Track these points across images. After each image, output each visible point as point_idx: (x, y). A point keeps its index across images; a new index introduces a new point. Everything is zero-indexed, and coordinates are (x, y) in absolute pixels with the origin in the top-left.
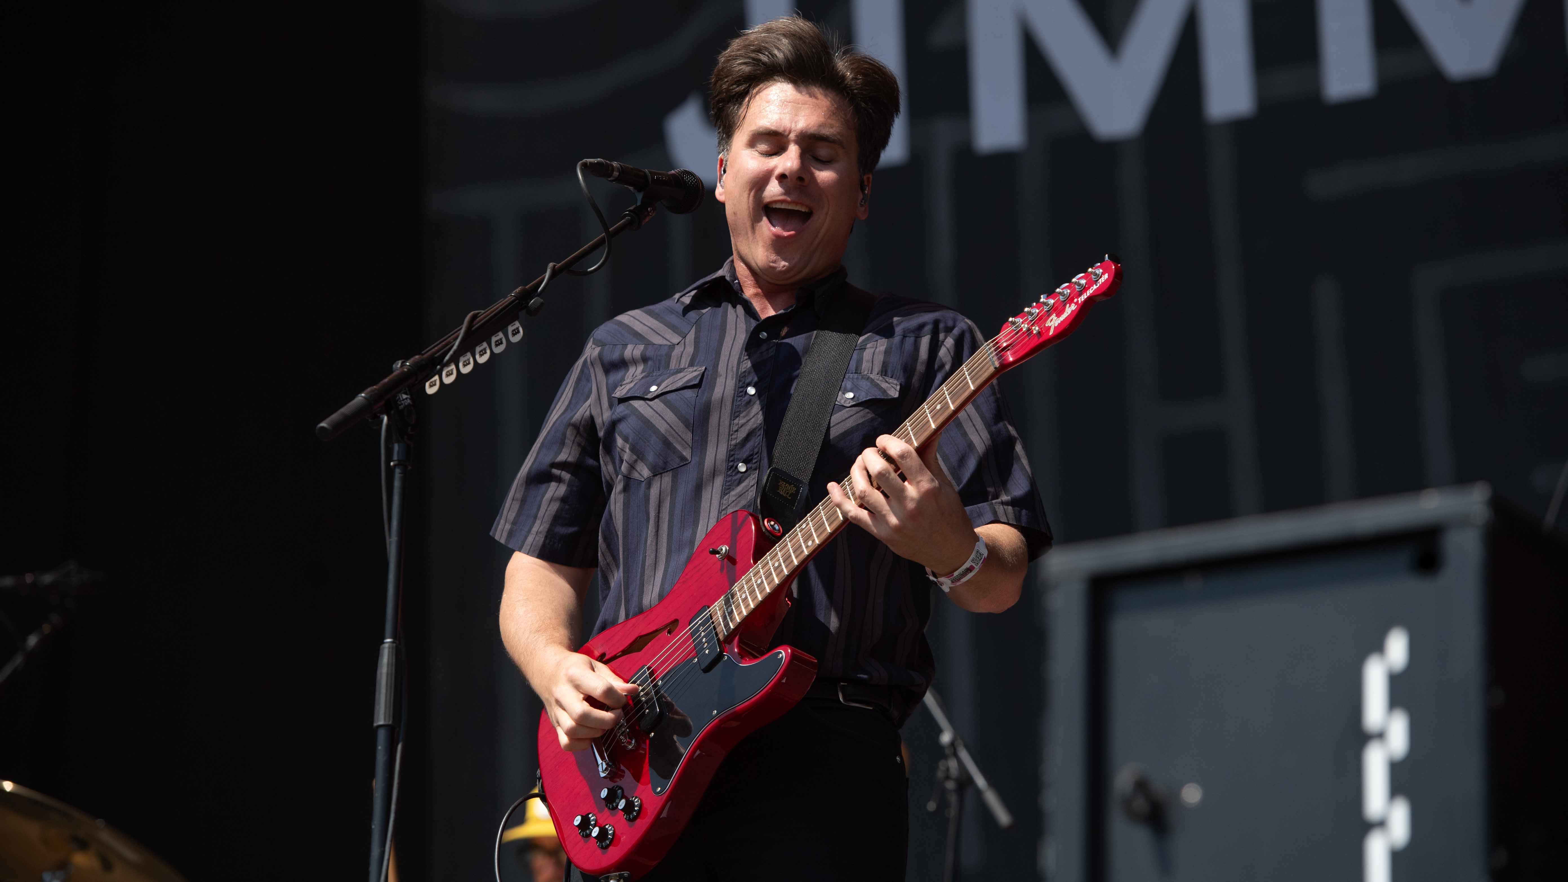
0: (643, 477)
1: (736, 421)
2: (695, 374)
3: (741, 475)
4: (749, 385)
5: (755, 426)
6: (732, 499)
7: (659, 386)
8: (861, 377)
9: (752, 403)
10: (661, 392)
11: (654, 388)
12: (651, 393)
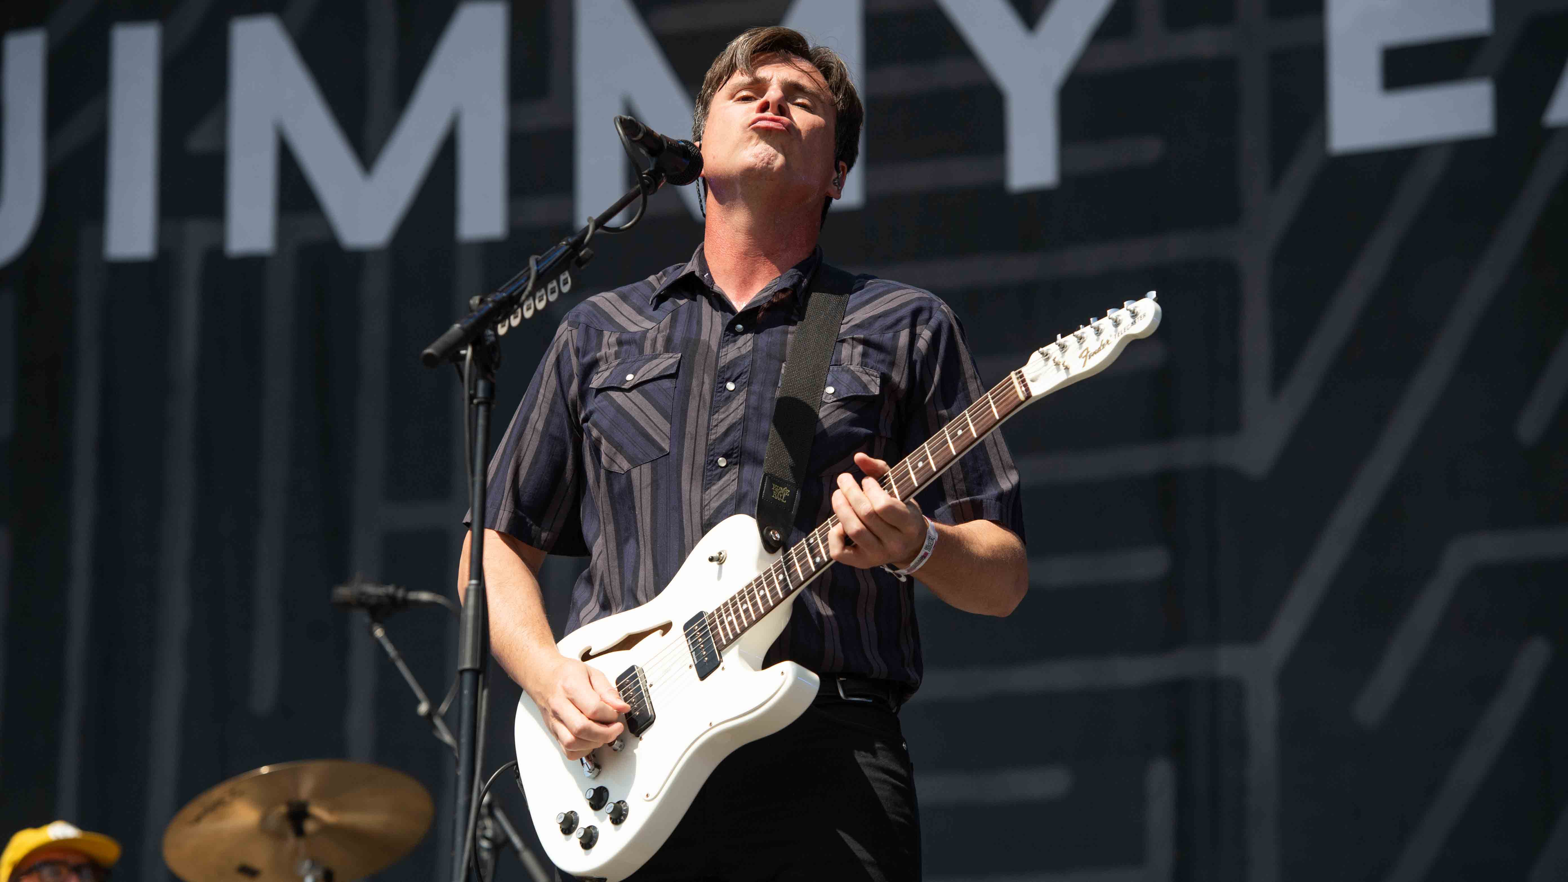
0: (623, 470)
1: (716, 416)
2: (671, 361)
3: (722, 469)
4: (728, 380)
5: (734, 421)
6: (713, 494)
7: (635, 373)
8: (840, 369)
9: (731, 398)
10: (638, 382)
11: (630, 377)
12: (628, 382)
